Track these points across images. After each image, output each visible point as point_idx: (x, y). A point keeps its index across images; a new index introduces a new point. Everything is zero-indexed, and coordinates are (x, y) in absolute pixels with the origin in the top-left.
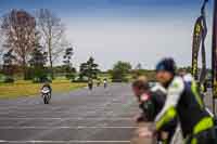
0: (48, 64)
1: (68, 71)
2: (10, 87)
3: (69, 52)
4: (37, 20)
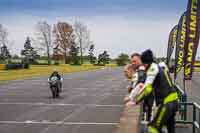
0: (79, 55)
1: (91, 59)
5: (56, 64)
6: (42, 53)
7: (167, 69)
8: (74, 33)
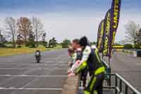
2: (19, 49)
3: (44, 35)
4: (31, 21)
5: (19, 47)
6: (9, 39)
7: (97, 50)
8: (32, 25)
